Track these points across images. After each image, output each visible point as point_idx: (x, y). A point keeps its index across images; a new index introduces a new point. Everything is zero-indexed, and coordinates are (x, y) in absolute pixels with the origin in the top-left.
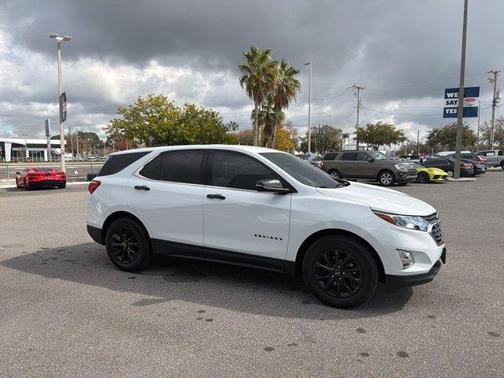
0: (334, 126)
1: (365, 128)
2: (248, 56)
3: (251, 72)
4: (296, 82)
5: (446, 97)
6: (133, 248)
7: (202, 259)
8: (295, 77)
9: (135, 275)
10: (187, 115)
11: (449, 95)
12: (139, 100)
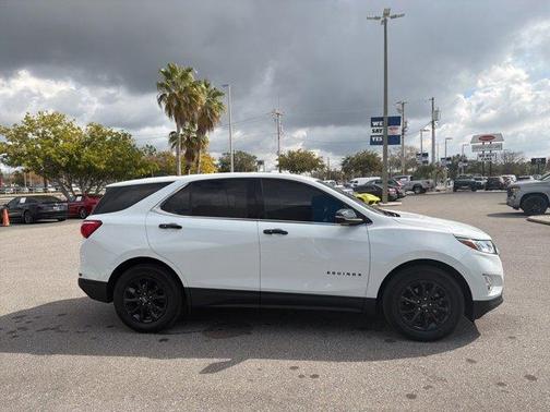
0: (249, 152)
1: (287, 155)
2: (166, 74)
3: (170, 91)
4: (220, 104)
5: (372, 126)
6: (157, 302)
7: (257, 306)
8: (219, 99)
9: (166, 336)
10: (93, 137)
11: (375, 124)
12: (27, 118)
